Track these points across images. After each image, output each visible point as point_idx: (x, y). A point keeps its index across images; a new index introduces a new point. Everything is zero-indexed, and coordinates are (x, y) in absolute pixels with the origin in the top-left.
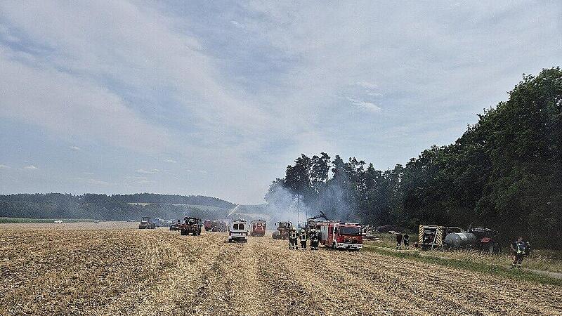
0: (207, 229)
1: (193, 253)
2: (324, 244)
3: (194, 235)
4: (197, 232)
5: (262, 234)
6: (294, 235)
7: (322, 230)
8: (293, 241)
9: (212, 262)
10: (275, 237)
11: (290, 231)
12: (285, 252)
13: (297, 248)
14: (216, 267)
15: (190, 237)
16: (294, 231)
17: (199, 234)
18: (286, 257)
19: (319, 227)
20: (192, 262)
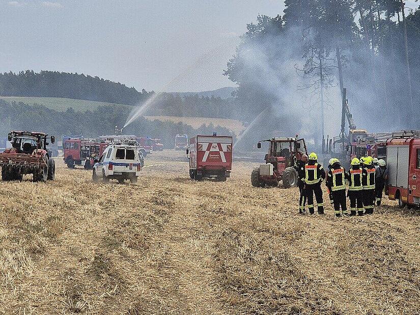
0: (71, 162)
1: (37, 229)
2: (398, 196)
3: (38, 178)
4: (43, 173)
5: (222, 174)
6: (311, 173)
7: (391, 159)
8: (309, 193)
9: (90, 254)
10: (260, 180)
11: (302, 164)
12: (290, 223)
13: (321, 210)
14: (100, 266)
15: (26, 187)
16: (312, 162)
17: (50, 177)
18: (293, 236)
19: (382, 151)
20: (35, 252)
